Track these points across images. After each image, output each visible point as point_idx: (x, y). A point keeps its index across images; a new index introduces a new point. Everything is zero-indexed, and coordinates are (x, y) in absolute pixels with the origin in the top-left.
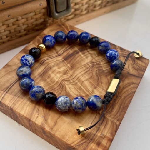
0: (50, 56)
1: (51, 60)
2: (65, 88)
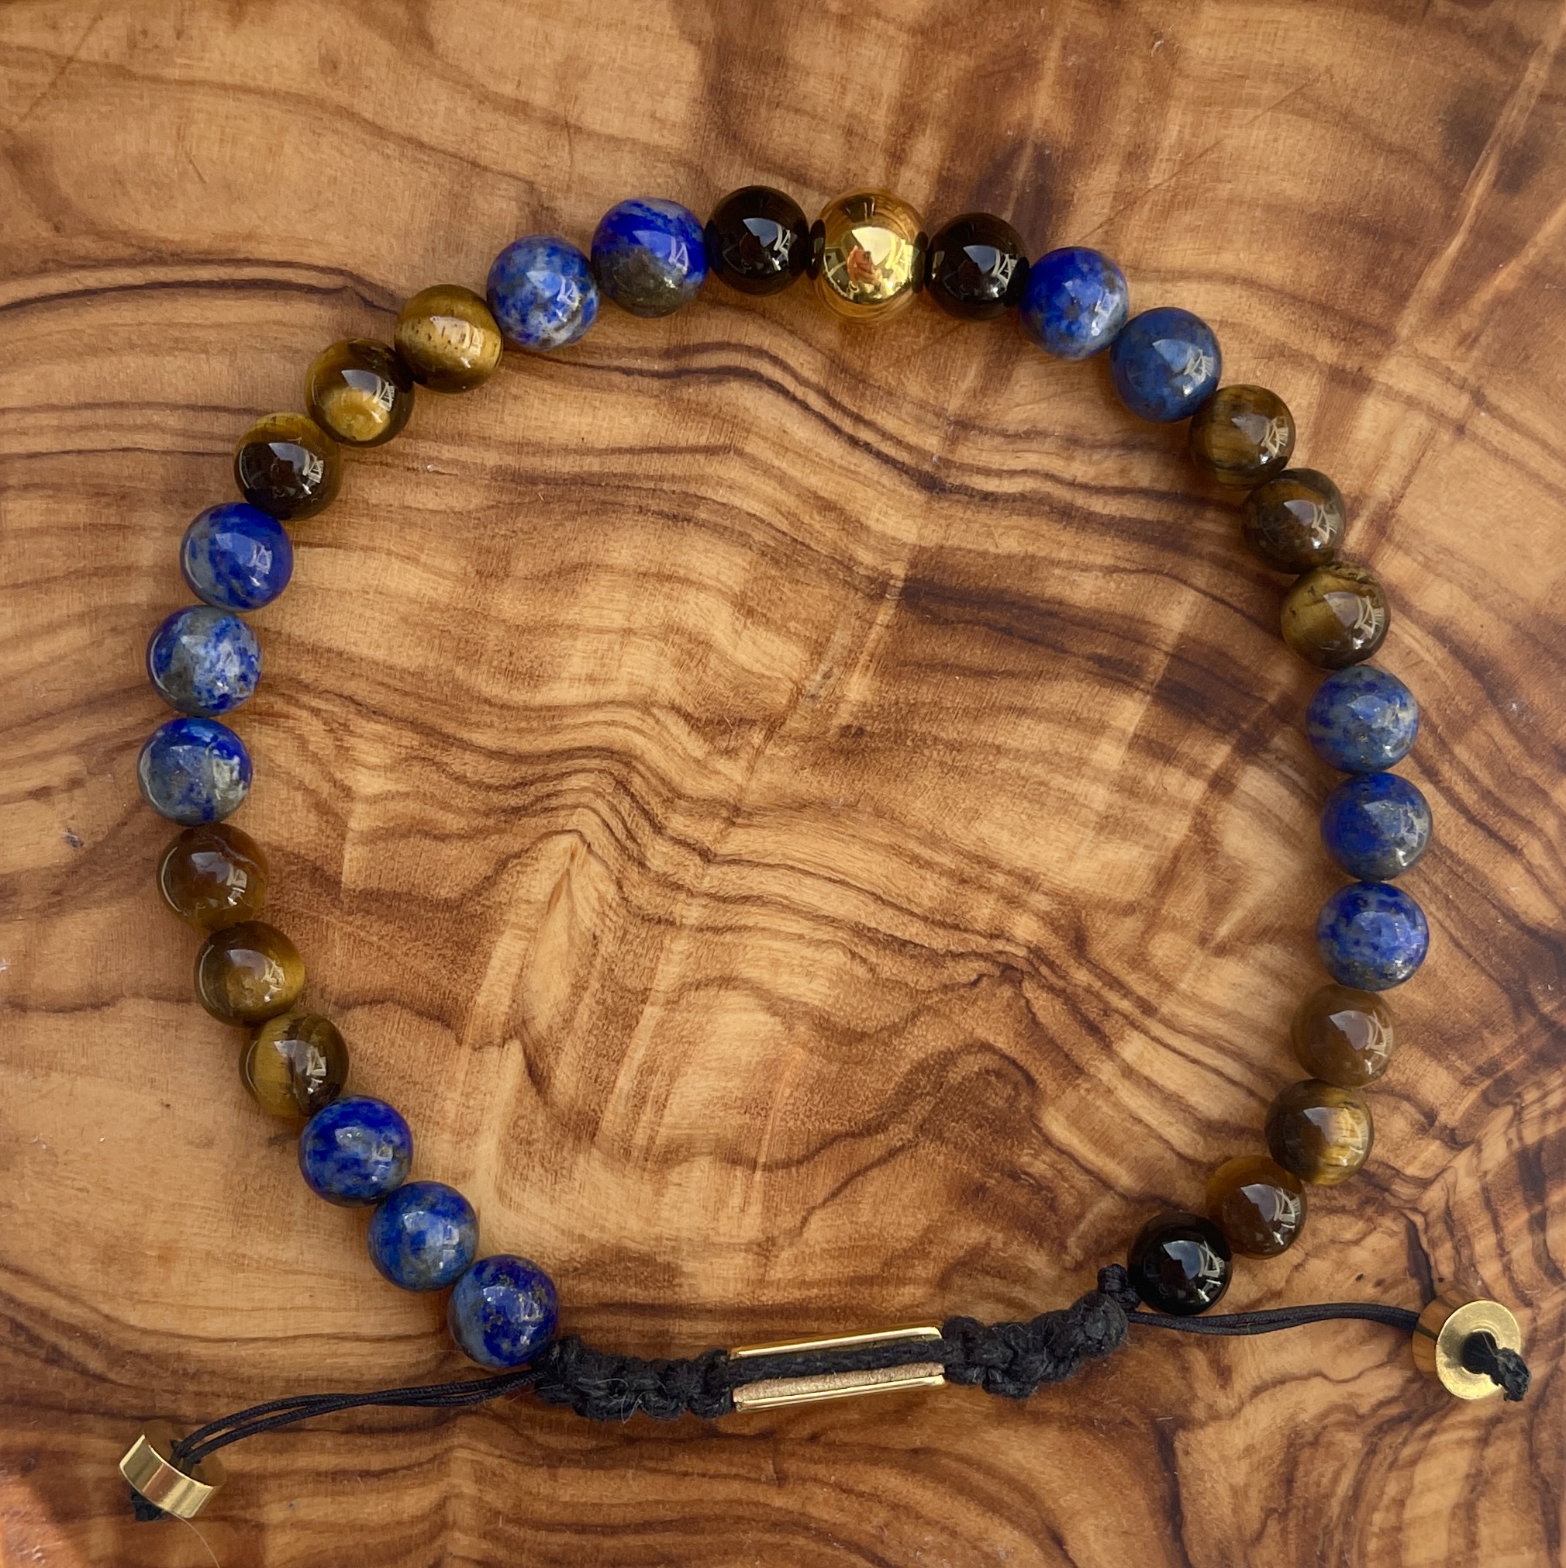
0: (859, 380)
2: (527, 841)
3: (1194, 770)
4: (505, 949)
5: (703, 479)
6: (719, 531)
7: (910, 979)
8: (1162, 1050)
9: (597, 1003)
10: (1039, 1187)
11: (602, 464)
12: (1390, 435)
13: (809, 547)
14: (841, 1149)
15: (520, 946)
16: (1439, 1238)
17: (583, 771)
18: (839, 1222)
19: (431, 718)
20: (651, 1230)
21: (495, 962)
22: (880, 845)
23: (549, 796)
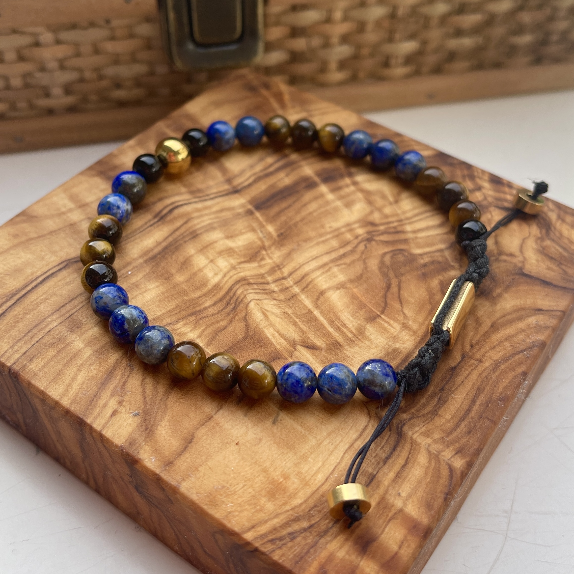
0: (199, 191)
1: (200, 205)
2: (245, 311)
4: (269, 333)
6: (207, 231)
7: (354, 258)
8: (413, 223)
9: (303, 322)
11: (166, 242)
13: (227, 219)
14: (389, 295)
15: (271, 329)
17: (238, 289)
19: (191, 311)
20: (379, 348)
22: (313, 245)
23: (237, 300)
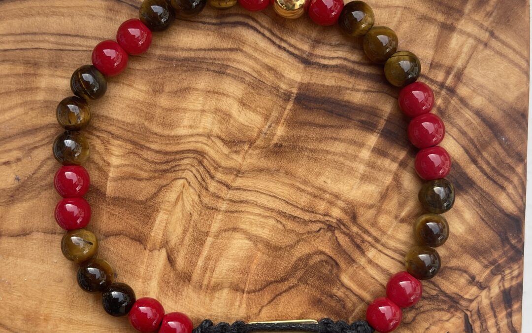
1: (262, 43)
2: (169, 181)
3: (394, 159)
4: (161, 217)
5: (229, 60)
6: (234, 77)
7: (297, 230)
8: (382, 254)
9: (192, 236)
10: (340, 300)
11: (195, 54)
12: (462, 46)
13: (264, 83)
14: (273, 286)
15: (165, 217)
16: (475, 320)
17: (187, 158)
18: (272, 311)
19: (137, 140)
20: (208, 313)
21: (157, 222)
22: (287, 184)
23: (176, 166)
